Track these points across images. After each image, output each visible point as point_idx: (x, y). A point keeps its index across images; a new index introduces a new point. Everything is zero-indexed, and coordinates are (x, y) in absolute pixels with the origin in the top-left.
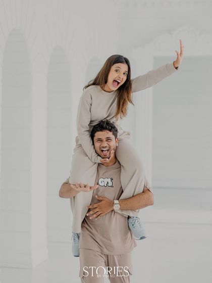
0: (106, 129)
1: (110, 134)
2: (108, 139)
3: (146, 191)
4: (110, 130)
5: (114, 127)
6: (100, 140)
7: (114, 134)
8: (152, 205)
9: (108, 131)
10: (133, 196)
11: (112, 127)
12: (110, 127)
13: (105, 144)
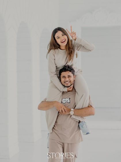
0: (68, 70)
1: (70, 74)
2: (69, 76)
3: (90, 106)
4: (70, 71)
5: (73, 69)
6: (64, 77)
7: (72, 73)
8: (93, 115)
9: (69, 72)
10: (82, 109)
11: (71, 69)
12: (70, 70)
13: (67, 79)
